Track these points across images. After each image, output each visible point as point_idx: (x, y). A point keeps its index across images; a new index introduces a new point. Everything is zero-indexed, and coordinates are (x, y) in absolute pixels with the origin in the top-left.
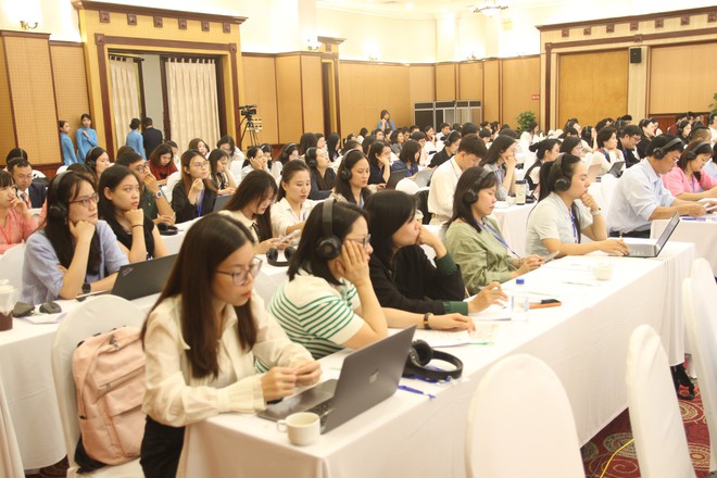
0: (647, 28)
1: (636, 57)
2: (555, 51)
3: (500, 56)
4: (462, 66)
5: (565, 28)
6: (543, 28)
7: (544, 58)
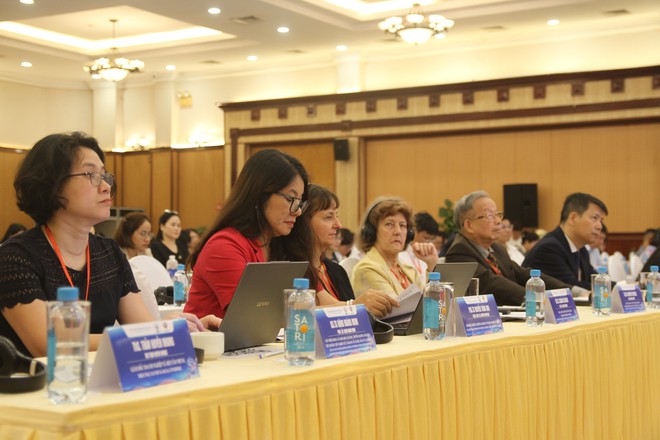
0: (356, 112)
1: (341, 151)
2: (243, 140)
3: (175, 145)
4: (128, 159)
5: (255, 107)
6: (228, 107)
7: (228, 150)
